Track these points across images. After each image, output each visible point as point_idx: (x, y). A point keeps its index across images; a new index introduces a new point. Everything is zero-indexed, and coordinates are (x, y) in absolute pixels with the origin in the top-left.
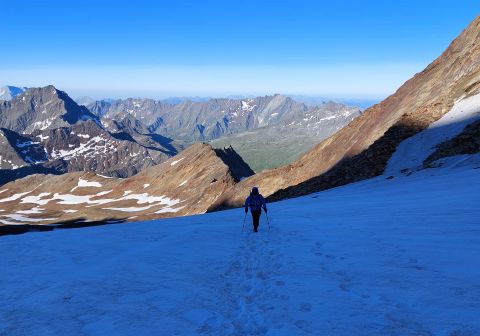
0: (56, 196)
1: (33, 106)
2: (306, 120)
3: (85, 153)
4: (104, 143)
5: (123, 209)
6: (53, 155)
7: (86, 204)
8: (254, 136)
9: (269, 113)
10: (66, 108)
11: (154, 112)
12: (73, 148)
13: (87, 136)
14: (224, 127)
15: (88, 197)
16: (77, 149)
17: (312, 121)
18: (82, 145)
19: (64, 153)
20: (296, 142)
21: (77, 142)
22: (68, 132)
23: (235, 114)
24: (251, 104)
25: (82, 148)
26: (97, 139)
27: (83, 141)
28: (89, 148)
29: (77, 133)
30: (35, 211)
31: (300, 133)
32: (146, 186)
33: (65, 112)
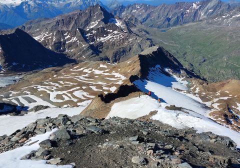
0: (93, 70)
1: (91, 14)
2: (224, 17)
3: (110, 39)
4: (118, 34)
5: (110, 79)
6: (98, 40)
7: (101, 74)
8: (194, 26)
9: (208, 10)
10: (104, 16)
11: (146, 11)
12: (106, 37)
13: (111, 31)
14: (181, 19)
15: (102, 71)
16: (107, 37)
17: (227, 18)
18: (109, 35)
19: (102, 39)
20: (216, 30)
21: (107, 34)
22: (104, 29)
23: (188, 11)
24: (198, 5)
25: (109, 36)
26: (116, 32)
27: (110, 33)
28: (112, 36)
29: (107, 29)
30: (87, 75)
31: (220, 24)
32: (119, 70)
33: (104, 17)
